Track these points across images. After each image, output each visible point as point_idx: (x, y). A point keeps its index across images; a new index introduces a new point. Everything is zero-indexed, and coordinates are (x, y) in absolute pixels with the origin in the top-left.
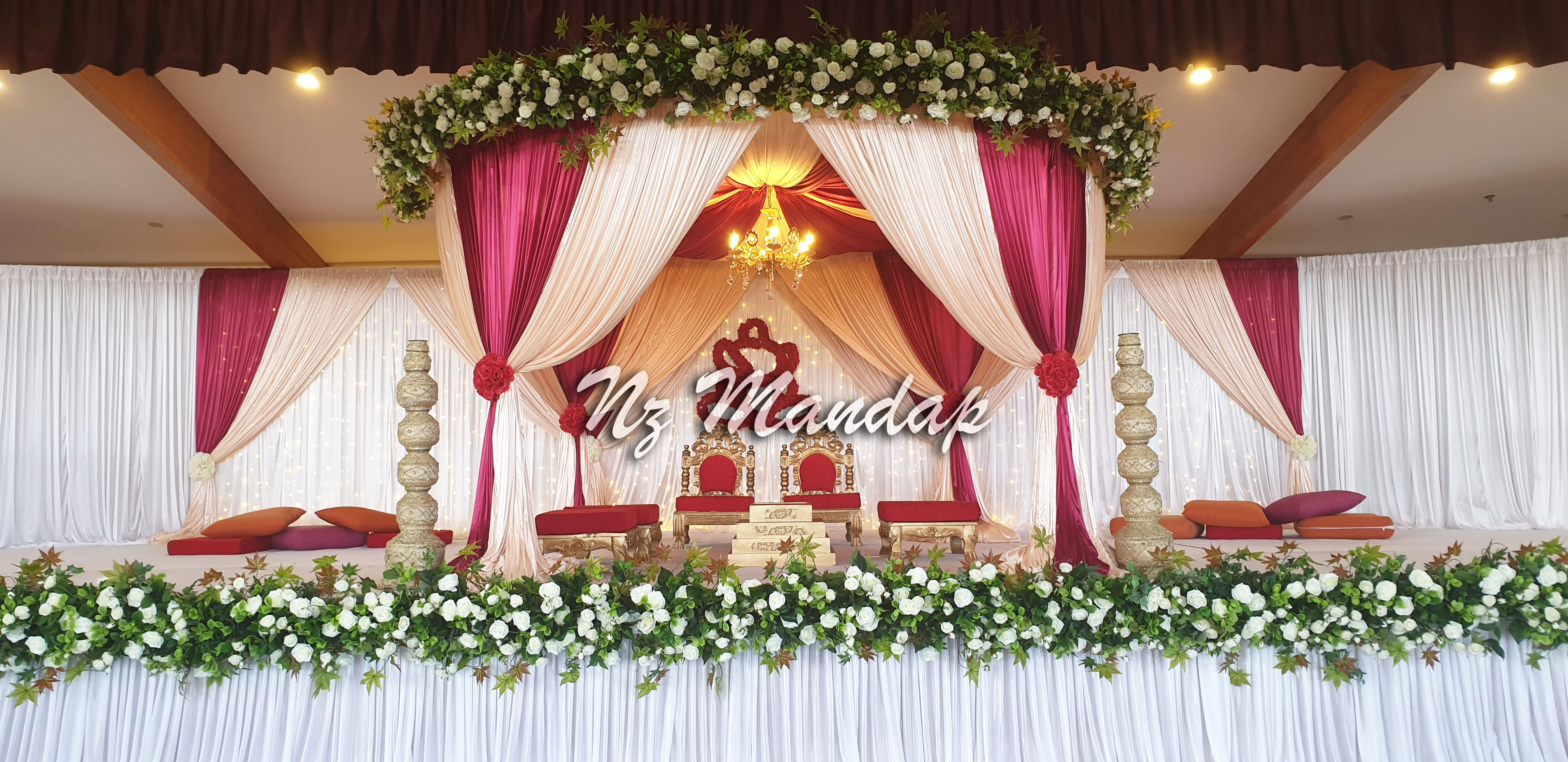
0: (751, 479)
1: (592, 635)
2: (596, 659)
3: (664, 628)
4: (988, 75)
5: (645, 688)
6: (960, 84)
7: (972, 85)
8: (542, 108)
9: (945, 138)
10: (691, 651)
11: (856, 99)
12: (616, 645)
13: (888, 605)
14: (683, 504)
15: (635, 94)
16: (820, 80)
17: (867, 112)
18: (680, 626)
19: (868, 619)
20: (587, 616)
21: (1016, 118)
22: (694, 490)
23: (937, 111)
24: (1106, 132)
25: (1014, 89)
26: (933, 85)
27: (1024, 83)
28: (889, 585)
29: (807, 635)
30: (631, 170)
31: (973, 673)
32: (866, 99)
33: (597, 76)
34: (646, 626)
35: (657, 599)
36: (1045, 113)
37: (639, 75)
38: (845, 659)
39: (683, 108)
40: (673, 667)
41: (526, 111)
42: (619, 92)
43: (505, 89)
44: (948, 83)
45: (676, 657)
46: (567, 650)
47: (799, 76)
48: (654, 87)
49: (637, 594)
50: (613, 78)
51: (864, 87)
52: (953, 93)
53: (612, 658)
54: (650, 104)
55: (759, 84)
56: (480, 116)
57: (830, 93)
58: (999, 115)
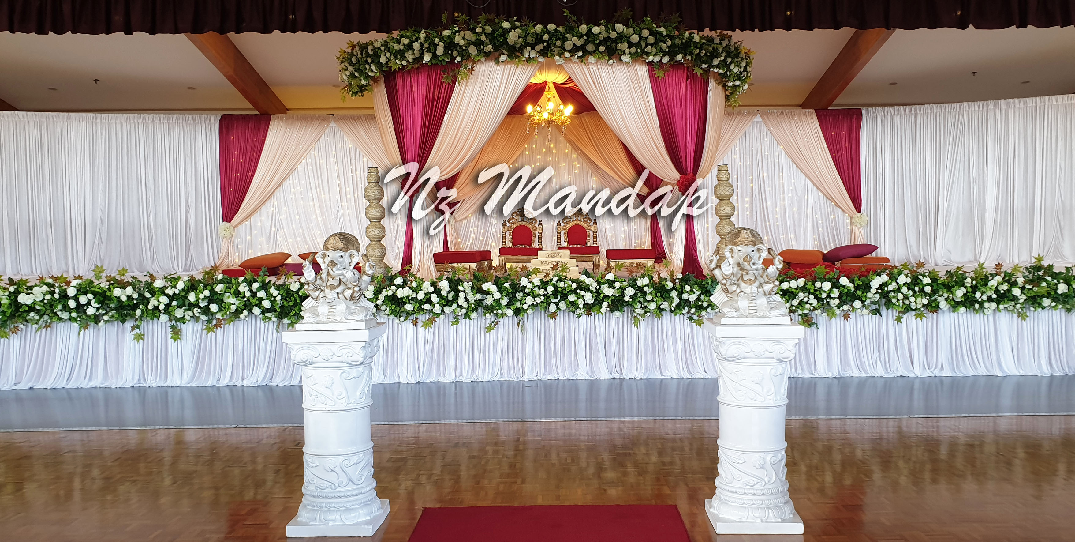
0: (540, 238)
1: (465, 305)
2: (466, 316)
3: (497, 302)
4: (651, 40)
5: (489, 329)
6: (637, 45)
7: (643, 45)
8: (435, 56)
9: (632, 69)
10: (509, 312)
11: (587, 53)
12: (476, 309)
13: (598, 292)
14: (503, 251)
15: (480, 52)
16: (568, 45)
17: (592, 59)
18: (505, 301)
19: (589, 299)
20: (462, 295)
21: (666, 60)
22: (509, 245)
23: (625, 58)
24: (716, 62)
25: (664, 46)
26: (624, 46)
27: (669, 43)
28: (599, 283)
29: (562, 305)
30: (478, 85)
31: (636, 323)
32: (591, 53)
33: (462, 42)
34: (489, 301)
35: (494, 289)
36: (679, 57)
37: (482, 43)
38: (579, 316)
39: (503, 58)
40: (501, 320)
41: (427, 58)
42: (473, 50)
43: (416, 45)
44: (631, 45)
45: (503, 315)
46: (453, 312)
47: (559, 43)
48: (489, 48)
49: (486, 286)
50: (469, 43)
51: (590, 47)
52: (633, 50)
53: (474, 315)
54: (488, 55)
55: (540, 47)
56: (403, 58)
57: (573, 51)
58: (657, 59)
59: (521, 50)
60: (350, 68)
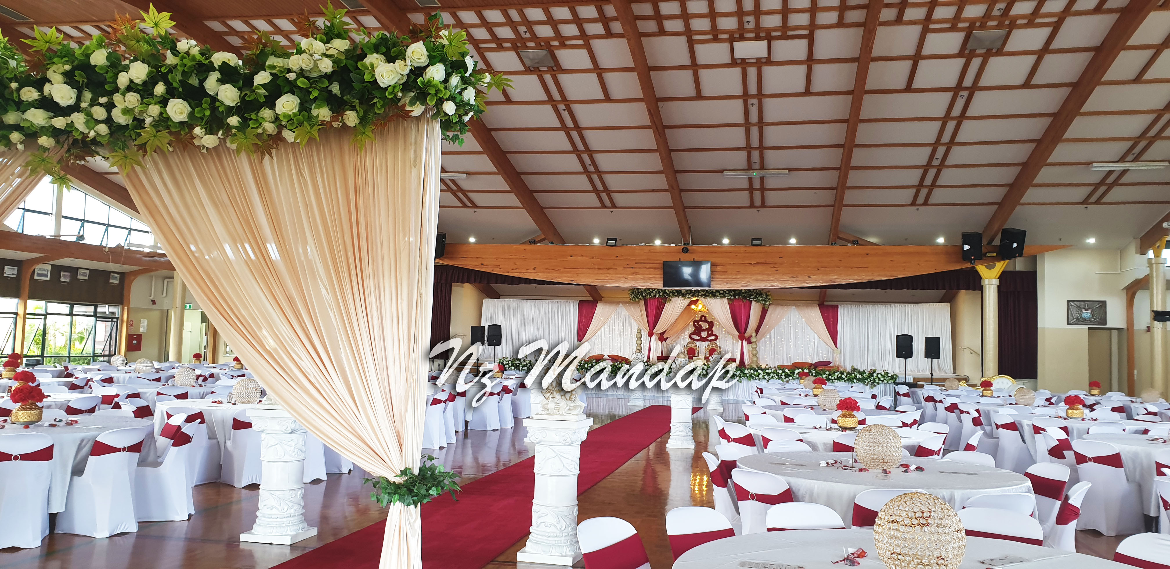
0: (698, 353)
4: (727, 292)
6: (722, 294)
8: (660, 295)
9: (722, 300)
16: (700, 294)
17: (708, 298)
23: (718, 298)
24: (752, 297)
25: (731, 294)
27: (733, 293)
32: (707, 296)
36: (737, 297)
37: (675, 293)
39: (681, 297)
42: (671, 294)
43: (654, 292)
50: (670, 292)
51: (707, 294)
54: (676, 296)
55: (691, 294)
56: (650, 295)
57: (702, 295)
58: (729, 297)
59: (686, 294)
60: (633, 295)
